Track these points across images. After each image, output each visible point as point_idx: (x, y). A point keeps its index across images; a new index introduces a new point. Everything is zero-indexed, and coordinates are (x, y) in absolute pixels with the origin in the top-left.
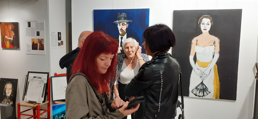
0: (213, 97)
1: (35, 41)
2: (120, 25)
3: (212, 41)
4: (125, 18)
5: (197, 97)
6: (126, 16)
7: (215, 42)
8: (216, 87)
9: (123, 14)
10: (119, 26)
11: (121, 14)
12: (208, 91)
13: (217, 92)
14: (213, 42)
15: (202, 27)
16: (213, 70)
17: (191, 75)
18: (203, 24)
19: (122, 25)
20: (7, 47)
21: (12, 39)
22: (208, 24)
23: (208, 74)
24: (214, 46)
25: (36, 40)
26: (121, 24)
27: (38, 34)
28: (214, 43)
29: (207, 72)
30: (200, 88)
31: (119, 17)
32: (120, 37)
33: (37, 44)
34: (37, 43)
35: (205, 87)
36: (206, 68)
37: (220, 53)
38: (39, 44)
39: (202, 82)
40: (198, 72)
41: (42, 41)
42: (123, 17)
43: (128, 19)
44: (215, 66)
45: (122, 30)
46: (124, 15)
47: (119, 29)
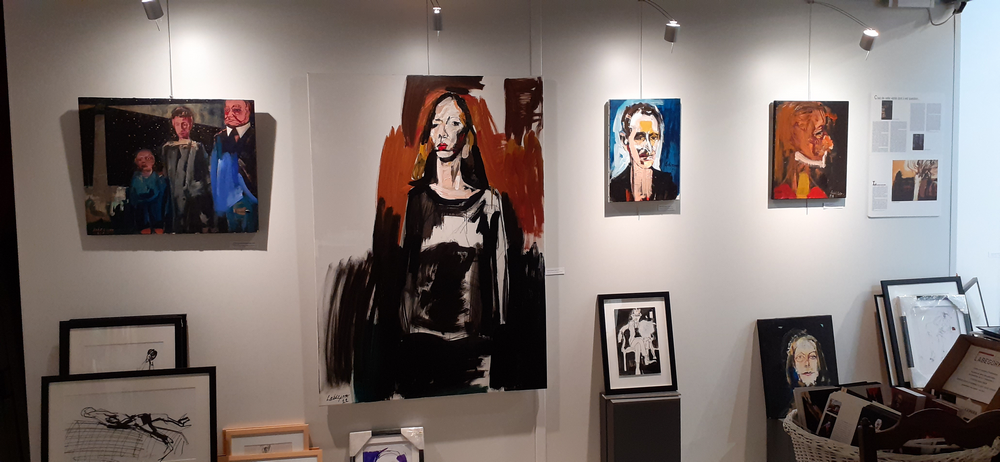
1: (907, 169)
20: (799, 196)
21: (822, 164)
25: (910, 165)
27: (918, 143)
33: (913, 179)
34: (911, 176)
38: (918, 180)
41: (929, 170)
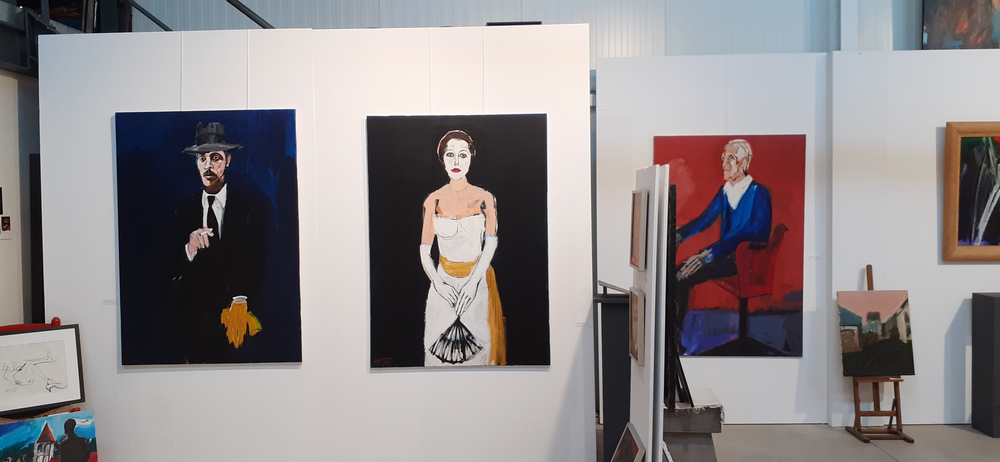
0: (490, 361)
2: (203, 160)
3: (477, 201)
4: (219, 139)
5: (446, 364)
6: (221, 132)
7: (484, 203)
8: (496, 330)
9: (212, 126)
10: (199, 162)
11: (206, 125)
12: (475, 344)
13: (498, 343)
14: (480, 203)
15: (449, 164)
16: (484, 283)
17: (428, 301)
18: (450, 155)
19: (211, 159)
22: (464, 156)
23: (471, 295)
24: (482, 215)
26: (208, 156)
28: (483, 207)
29: (469, 290)
30: (453, 339)
31: (202, 133)
32: (205, 195)
35: (466, 334)
36: (466, 279)
37: (500, 234)
39: (459, 318)
40: (446, 291)
42: (212, 134)
43: (227, 143)
44: (488, 273)
45: (212, 174)
46: (214, 127)
47: (202, 172)
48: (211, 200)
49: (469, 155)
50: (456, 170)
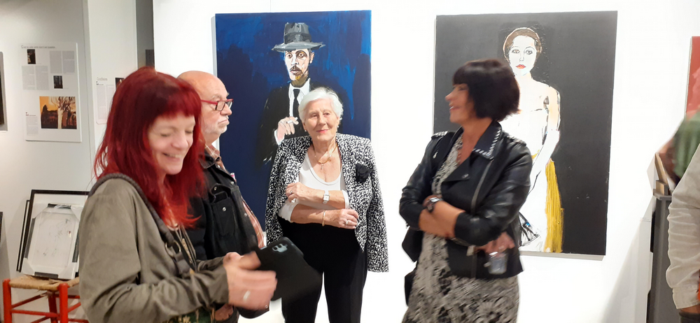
1: (51, 103)
2: (290, 57)
3: (540, 97)
4: (304, 38)
6: (306, 32)
9: (298, 27)
10: (287, 60)
11: (294, 25)
14: (543, 99)
15: (514, 60)
16: (543, 176)
19: (297, 56)
25: (54, 101)
26: (294, 53)
27: (58, 83)
31: (289, 32)
33: (56, 111)
34: (54, 109)
35: (523, 222)
38: (60, 113)
41: (69, 104)
42: (298, 33)
43: (313, 41)
44: (548, 166)
45: (298, 70)
46: (300, 27)
47: (289, 67)
48: (296, 93)
49: (535, 52)
50: (522, 66)
